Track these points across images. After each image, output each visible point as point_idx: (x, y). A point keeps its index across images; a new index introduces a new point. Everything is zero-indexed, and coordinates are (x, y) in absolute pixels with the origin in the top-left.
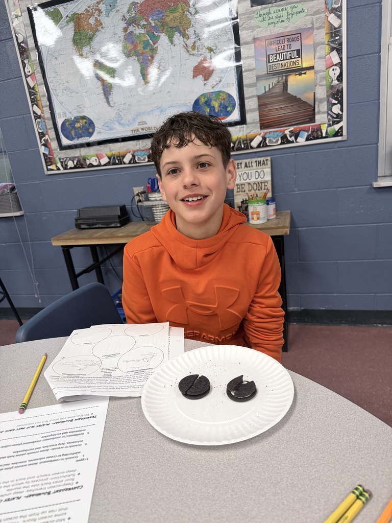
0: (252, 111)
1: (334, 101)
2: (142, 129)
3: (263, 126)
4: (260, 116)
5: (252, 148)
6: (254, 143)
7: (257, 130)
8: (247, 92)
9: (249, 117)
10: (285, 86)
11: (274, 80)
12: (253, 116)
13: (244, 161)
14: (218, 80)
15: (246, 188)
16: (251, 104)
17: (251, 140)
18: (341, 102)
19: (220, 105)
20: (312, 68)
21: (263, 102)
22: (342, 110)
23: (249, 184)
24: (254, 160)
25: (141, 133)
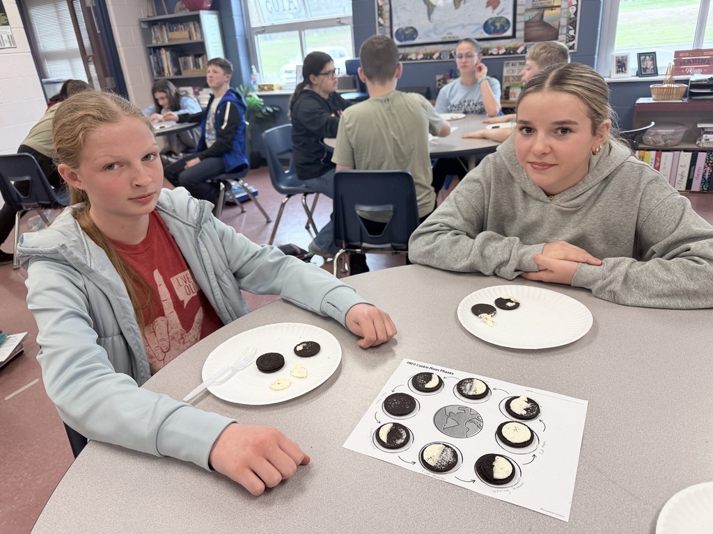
0: (520, 30)
1: (571, 28)
2: (449, 37)
3: (526, 40)
4: (525, 34)
5: (517, 53)
6: (519, 51)
7: (522, 42)
8: (519, 18)
9: (518, 34)
10: (542, 16)
11: (536, 12)
12: (520, 34)
13: (511, 62)
14: (501, 9)
15: (511, 79)
16: (520, 26)
17: (518, 48)
18: (575, 28)
19: (501, 25)
20: (559, 6)
21: (528, 24)
22: (575, 33)
23: (513, 76)
24: (518, 61)
25: (448, 40)
